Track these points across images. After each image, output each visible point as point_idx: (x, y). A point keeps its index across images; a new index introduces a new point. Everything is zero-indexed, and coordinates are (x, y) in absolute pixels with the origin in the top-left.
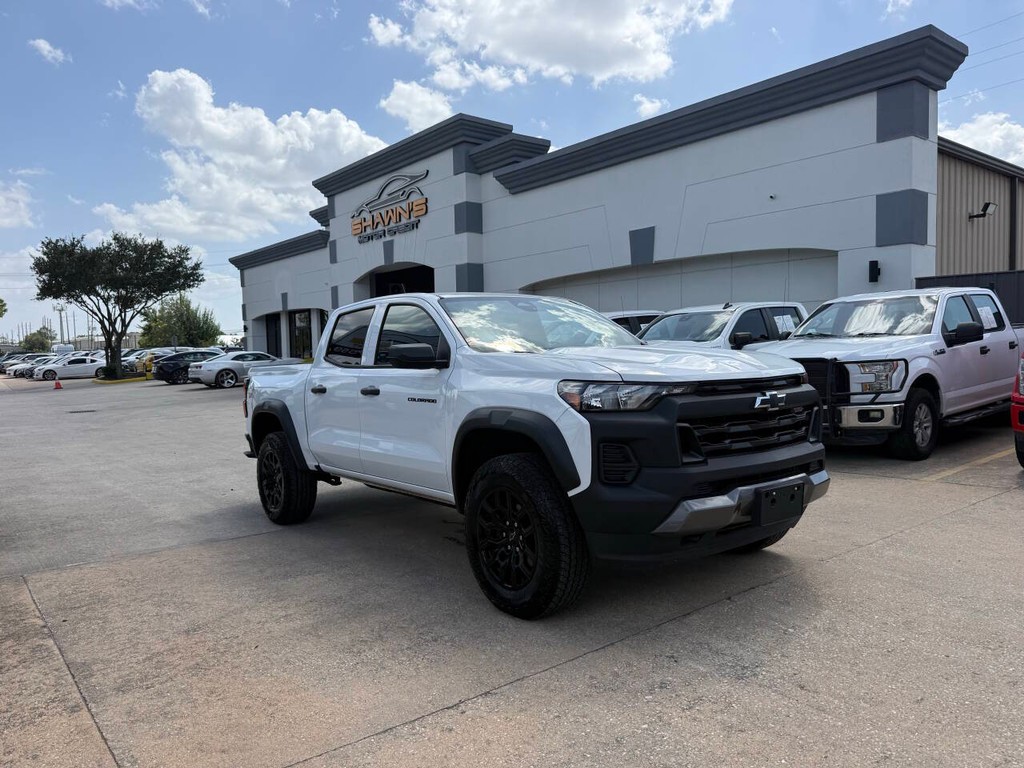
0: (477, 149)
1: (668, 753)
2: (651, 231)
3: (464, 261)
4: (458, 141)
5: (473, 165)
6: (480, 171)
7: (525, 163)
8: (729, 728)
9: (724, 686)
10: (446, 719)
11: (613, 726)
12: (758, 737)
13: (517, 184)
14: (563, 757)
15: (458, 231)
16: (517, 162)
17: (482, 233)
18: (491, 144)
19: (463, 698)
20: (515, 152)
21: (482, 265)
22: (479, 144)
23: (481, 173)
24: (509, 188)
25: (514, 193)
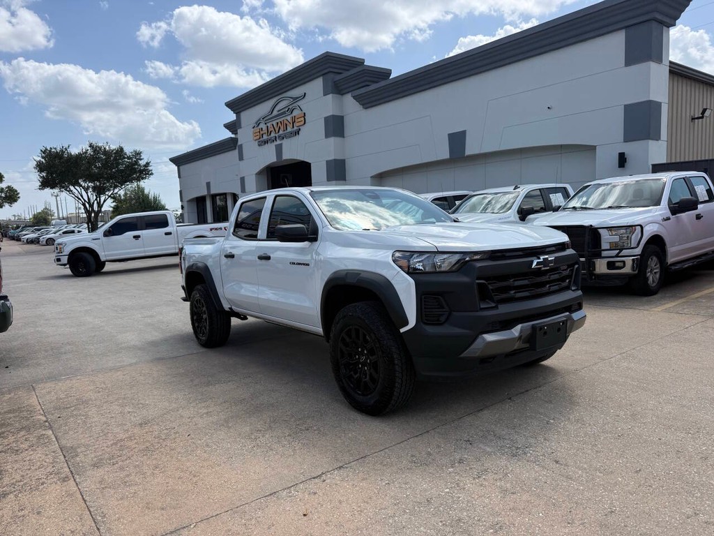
0: (339, 77)
1: (462, 510)
2: (464, 133)
3: (332, 158)
4: (326, 71)
5: (337, 89)
6: (341, 92)
7: (373, 87)
8: (504, 491)
9: (503, 462)
10: (312, 486)
11: (426, 490)
12: (524, 498)
13: (368, 102)
14: (390, 512)
15: (327, 136)
16: (368, 86)
17: (344, 137)
18: (349, 73)
19: (324, 470)
20: (365, 78)
21: (344, 160)
22: (341, 73)
23: (342, 95)
24: (363, 105)
25: (366, 108)
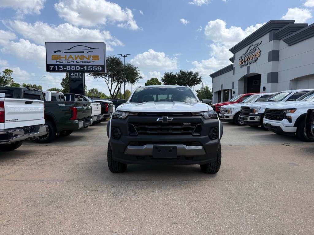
0: (278, 31)
3: (270, 71)
4: (271, 29)
5: (276, 37)
6: (279, 39)
7: (294, 34)
13: (291, 42)
15: (269, 61)
16: (291, 34)
17: (278, 61)
18: (282, 29)
20: (291, 30)
21: (278, 72)
22: (279, 29)
23: (279, 40)
24: (288, 44)
25: (290, 45)
